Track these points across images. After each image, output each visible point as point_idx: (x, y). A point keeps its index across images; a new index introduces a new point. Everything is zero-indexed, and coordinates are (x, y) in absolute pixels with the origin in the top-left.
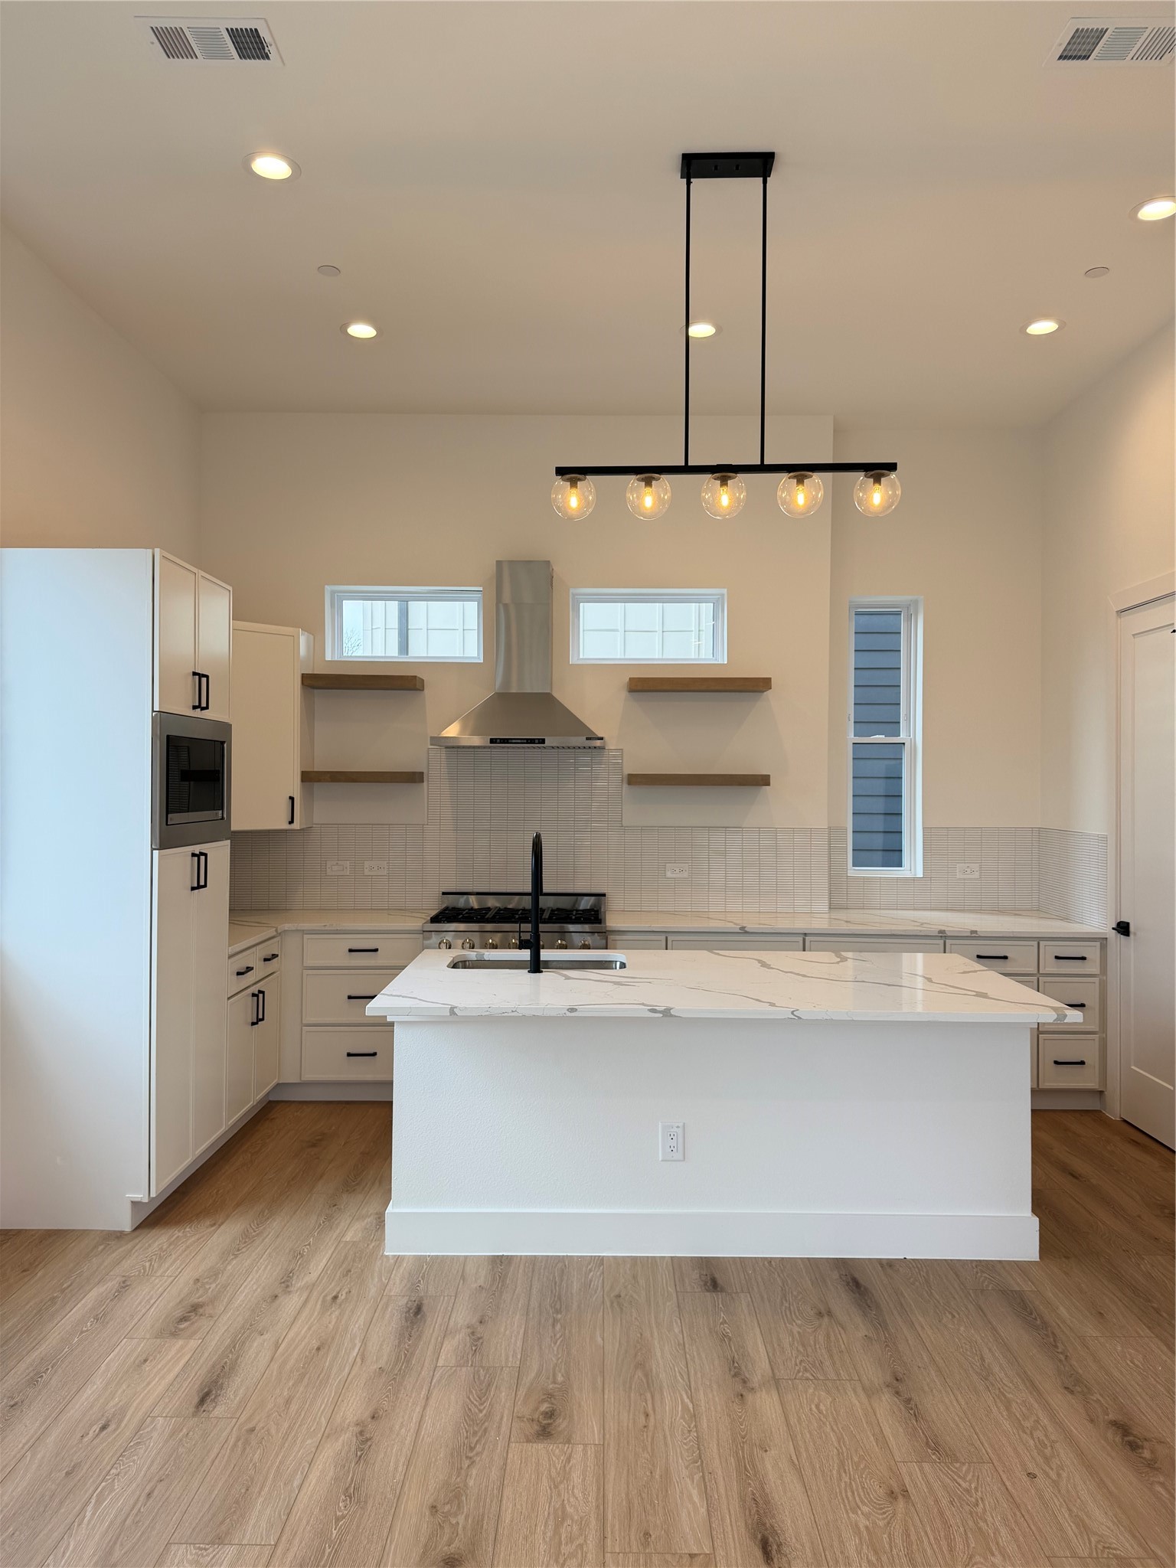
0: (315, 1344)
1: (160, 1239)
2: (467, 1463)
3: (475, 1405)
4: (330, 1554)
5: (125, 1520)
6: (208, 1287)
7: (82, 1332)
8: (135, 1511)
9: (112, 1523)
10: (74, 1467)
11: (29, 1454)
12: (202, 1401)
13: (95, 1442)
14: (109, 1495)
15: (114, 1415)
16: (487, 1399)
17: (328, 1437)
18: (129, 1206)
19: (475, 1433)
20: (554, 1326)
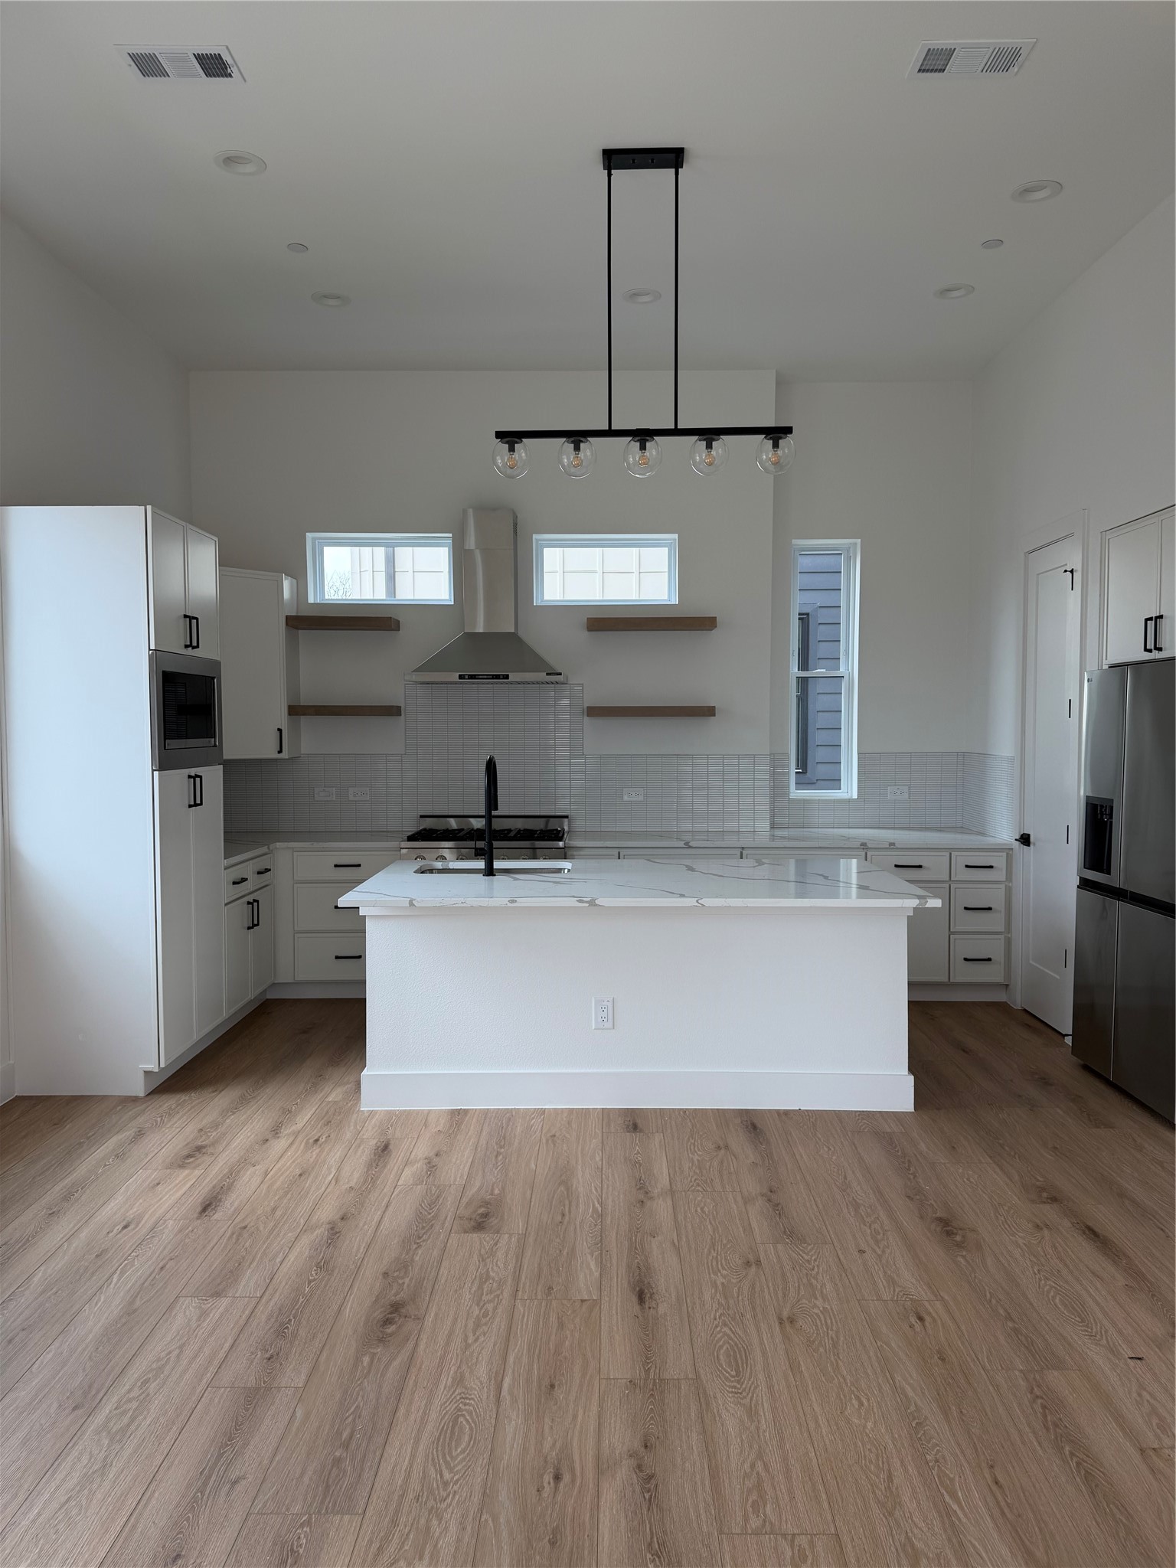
0: (298, 1172)
1: (169, 1101)
2: (415, 1246)
3: (426, 1210)
4: (302, 1302)
5: (144, 1284)
6: (209, 1134)
7: (105, 1166)
8: (151, 1278)
9: (133, 1284)
10: (102, 1252)
11: (66, 1244)
12: (204, 1210)
13: (118, 1236)
14: (130, 1268)
15: (133, 1219)
16: (436, 1206)
17: (305, 1231)
18: (141, 1075)
19: (423, 1228)
20: (496, 1157)
